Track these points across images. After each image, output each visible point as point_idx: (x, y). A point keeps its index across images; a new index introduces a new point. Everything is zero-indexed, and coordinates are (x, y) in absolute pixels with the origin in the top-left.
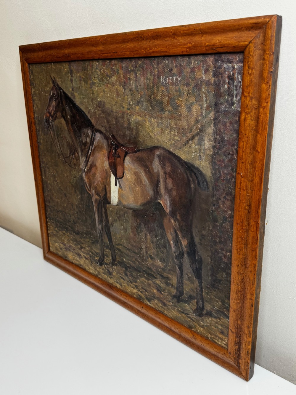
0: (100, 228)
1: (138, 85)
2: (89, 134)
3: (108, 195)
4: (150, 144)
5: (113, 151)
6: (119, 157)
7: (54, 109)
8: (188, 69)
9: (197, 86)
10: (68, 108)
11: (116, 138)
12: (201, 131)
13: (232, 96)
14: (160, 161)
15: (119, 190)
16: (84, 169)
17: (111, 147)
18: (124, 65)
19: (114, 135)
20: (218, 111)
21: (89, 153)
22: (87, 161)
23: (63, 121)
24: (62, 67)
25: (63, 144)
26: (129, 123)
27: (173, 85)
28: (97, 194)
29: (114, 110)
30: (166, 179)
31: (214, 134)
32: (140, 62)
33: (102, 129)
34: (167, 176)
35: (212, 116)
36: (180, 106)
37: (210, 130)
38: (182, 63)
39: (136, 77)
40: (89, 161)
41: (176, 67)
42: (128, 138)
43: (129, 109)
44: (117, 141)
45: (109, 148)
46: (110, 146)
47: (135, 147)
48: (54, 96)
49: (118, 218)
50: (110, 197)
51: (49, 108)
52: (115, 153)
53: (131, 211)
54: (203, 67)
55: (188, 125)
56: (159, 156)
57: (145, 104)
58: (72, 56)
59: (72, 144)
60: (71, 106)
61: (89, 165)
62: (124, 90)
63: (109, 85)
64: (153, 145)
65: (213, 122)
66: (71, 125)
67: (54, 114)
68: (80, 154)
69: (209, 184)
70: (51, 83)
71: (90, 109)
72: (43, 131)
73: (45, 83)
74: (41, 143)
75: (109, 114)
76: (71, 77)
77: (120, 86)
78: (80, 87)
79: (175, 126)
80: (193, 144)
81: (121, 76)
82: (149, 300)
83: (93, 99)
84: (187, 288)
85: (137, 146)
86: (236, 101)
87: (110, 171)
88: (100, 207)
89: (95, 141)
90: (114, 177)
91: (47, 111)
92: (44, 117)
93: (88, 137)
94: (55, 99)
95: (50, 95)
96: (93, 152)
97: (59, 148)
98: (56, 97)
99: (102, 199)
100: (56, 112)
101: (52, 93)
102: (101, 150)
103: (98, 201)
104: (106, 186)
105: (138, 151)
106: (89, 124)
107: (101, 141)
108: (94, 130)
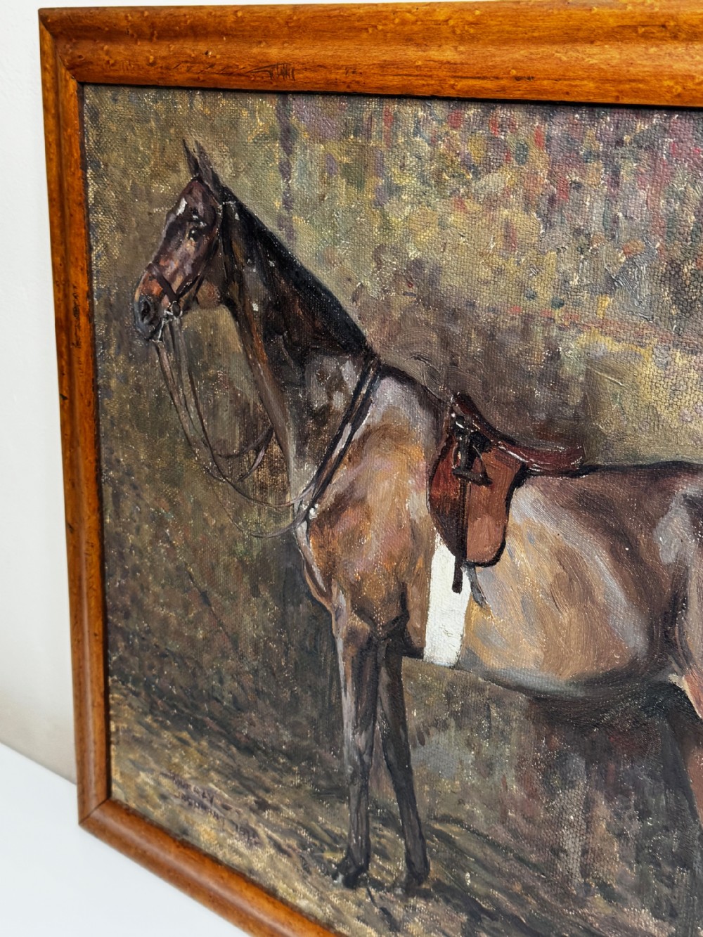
0: (361, 741)
1: (620, 215)
2: (346, 379)
3: (414, 622)
4: (653, 449)
5: (459, 456)
6: (486, 481)
7: (188, 269)
10: (254, 270)
11: (480, 408)
15: (469, 609)
16: (304, 508)
17: (450, 441)
18: (556, 131)
19: (469, 398)
21: (337, 452)
22: (322, 483)
23: (224, 317)
24: (245, 113)
25: (216, 406)
26: (555, 356)
28: (361, 610)
29: (482, 302)
32: (641, 126)
33: (415, 369)
40: (335, 479)
42: (543, 416)
43: (558, 304)
44: (482, 420)
45: (438, 443)
47: (572, 454)
48: (191, 220)
49: (454, 714)
50: (422, 632)
51: (162, 263)
52: (469, 465)
53: (521, 698)
57: (646, 291)
58: (301, 76)
59: (260, 408)
60: (272, 264)
61: (329, 498)
62: (545, 228)
63: (469, 204)
64: (667, 457)
66: (265, 337)
67: (184, 289)
68: (292, 449)
70: (183, 167)
71: (361, 285)
72: (126, 345)
73: (156, 165)
74: (113, 389)
75: (455, 315)
76: (283, 156)
77: (527, 210)
78: (324, 196)
81: (537, 174)
83: (384, 247)
85: (582, 452)
87: (433, 533)
88: (369, 662)
89: (371, 409)
90: (453, 558)
91: (154, 273)
92: (137, 296)
93: (341, 391)
94: (193, 232)
95: (175, 214)
96: (358, 450)
97: (192, 417)
98: (202, 224)
99: (381, 633)
100: (194, 282)
101: (184, 206)
102: (396, 447)
103: (362, 640)
104: (405, 585)
105: (587, 469)
106: (349, 340)
107: (404, 413)
108: (372, 366)
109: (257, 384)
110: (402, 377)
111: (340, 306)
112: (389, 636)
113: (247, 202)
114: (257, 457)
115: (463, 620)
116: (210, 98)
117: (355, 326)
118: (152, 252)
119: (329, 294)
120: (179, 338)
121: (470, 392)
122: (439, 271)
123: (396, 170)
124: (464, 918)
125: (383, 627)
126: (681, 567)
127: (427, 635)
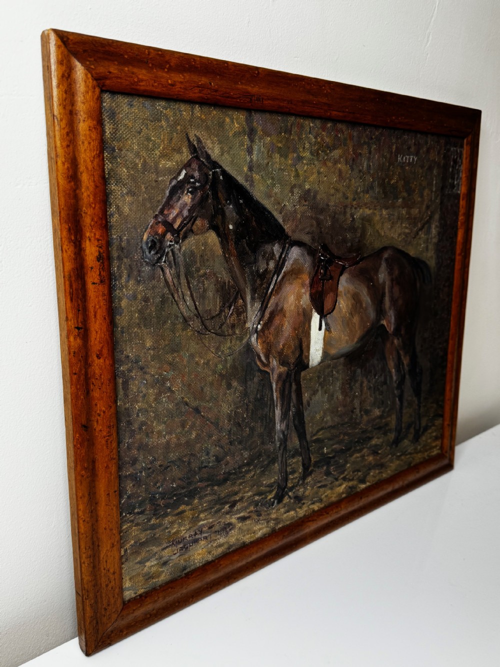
0: (284, 426)
1: (371, 164)
2: (275, 253)
3: (305, 353)
4: (378, 245)
5: (322, 271)
6: (331, 278)
7: (185, 213)
8: (425, 149)
9: (430, 169)
10: (231, 206)
11: (330, 248)
12: (430, 218)
14: (387, 266)
15: (325, 334)
16: (255, 326)
17: (318, 267)
18: (355, 134)
19: (326, 245)
20: (443, 195)
21: (270, 291)
22: (263, 309)
24: (228, 120)
25: (205, 291)
26: (354, 219)
27: (409, 166)
29: (332, 204)
30: (391, 288)
31: (440, 219)
32: (377, 133)
33: (306, 239)
35: (438, 201)
36: (414, 191)
37: (437, 216)
38: (420, 141)
40: (269, 305)
41: (415, 144)
42: (349, 244)
43: (354, 199)
44: (330, 253)
45: (314, 269)
46: (316, 264)
48: (189, 182)
49: (320, 384)
50: (308, 357)
51: (166, 212)
52: (325, 274)
54: (437, 148)
55: (420, 212)
56: (386, 260)
57: (377, 190)
60: (241, 201)
61: (267, 315)
62: (351, 171)
63: (327, 163)
64: (381, 247)
65: (440, 207)
66: (236, 243)
67: (182, 226)
68: (249, 298)
69: (432, 275)
70: (185, 150)
71: (285, 205)
72: (135, 273)
73: (164, 149)
74: (123, 308)
75: (322, 211)
76: (249, 143)
77: (346, 164)
78: (268, 163)
79: (407, 216)
80: (422, 235)
81: (349, 150)
82: (362, 481)
83: (295, 185)
84: (405, 419)
85: (360, 254)
86: (457, 184)
87: (312, 309)
88: (287, 385)
90: (319, 316)
91: (160, 220)
92: (145, 237)
93: (273, 259)
94: (190, 190)
95: (177, 180)
96: (279, 287)
97: (188, 304)
98: (197, 184)
99: (292, 367)
100: (190, 221)
101: (184, 174)
102: (297, 278)
103: (284, 376)
104: (301, 339)
105: (361, 260)
106: (277, 234)
107: (301, 260)
108: (287, 243)
109: (231, 271)
111: (274, 217)
112: (295, 367)
113: (227, 169)
114: (229, 311)
115: (322, 340)
116: (206, 109)
117: (281, 225)
118: (157, 206)
119: (270, 213)
120: (179, 257)
121: (327, 242)
122: (316, 193)
123: (301, 150)
124: (325, 468)
125: (293, 364)
126: (384, 283)
127: (310, 356)
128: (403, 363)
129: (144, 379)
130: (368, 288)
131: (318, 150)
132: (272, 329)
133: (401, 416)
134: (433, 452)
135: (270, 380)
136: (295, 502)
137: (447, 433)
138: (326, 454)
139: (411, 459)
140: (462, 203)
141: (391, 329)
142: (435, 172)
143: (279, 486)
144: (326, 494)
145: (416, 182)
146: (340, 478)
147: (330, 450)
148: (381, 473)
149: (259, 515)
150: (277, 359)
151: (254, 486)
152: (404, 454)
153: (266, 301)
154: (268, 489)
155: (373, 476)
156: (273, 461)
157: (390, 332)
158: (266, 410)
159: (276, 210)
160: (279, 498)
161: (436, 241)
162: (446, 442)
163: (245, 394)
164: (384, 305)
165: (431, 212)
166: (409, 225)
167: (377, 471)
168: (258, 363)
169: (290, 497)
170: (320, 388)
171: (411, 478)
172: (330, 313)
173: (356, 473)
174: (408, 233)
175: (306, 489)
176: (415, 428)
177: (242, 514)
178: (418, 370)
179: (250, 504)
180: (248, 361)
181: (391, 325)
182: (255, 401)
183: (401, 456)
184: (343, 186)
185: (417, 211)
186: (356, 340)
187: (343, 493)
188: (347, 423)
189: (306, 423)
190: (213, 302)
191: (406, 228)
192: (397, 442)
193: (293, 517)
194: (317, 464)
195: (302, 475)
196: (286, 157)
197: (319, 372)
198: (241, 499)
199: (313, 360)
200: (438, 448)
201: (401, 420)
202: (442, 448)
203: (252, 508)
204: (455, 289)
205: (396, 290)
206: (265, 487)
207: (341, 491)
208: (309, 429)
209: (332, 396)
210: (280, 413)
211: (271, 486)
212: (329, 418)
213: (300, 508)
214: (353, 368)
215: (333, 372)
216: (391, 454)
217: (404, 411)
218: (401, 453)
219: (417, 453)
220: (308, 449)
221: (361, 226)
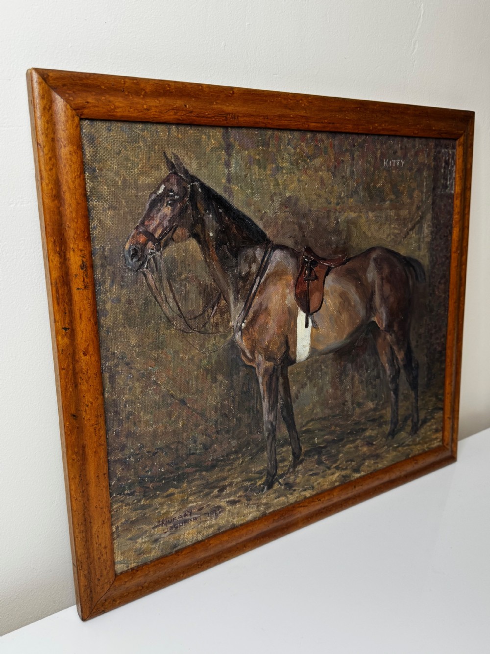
0: (271, 418)
1: (355, 170)
2: (257, 256)
3: (292, 349)
4: (365, 246)
5: (306, 272)
6: (317, 278)
7: (166, 223)
8: (413, 153)
9: (420, 171)
10: (211, 216)
11: (314, 250)
12: (422, 218)
13: (447, 180)
14: (376, 266)
15: (312, 331)
16: (239, 325)
17: (302, 268)
18: (336, 143)
19: (310, 248)
20: (435, 195)
21: (253, 291)
22: (247, 309)
24: (204, 137)
25: (187, 293)
26: (338, 222)
27: (396, 170)
28: (269, 358)
29: (314, 209)
30: (382, 286)
31: (432, 219)
32: (360, 141)
33: (289, 243)
34: (384, 281)
35: (430, 201)
36: (402, 193)
37: (429, 216)
38: (407, 145)
39: (353, 159)
40: (253, 305)
41: (401, 148)
42: (334, 246)
43: (338, 204)
44: (315, 255)
47: (343, 257)
48: (169, 196)
49: (309, 378)
50: (295, 353)
51: (146, 223)
52: (310, 274)
53: (331, 355)
54: (426, 151)
55: (409, 213)
56: (375, 260)
57: (362, 194)
59: (214, 285)
60: (221, 211)
61: (251, 314)
62: (333, 177)
63: (308, 171)
64: (368, 247)
65: (431, 207)
66: (216, 248)
67: (163, 235)
69: (426, 273)
70: (163, 167)
71: (265, 212)
72: (119, 279)
73: (142, 167)
74: (108, 310)
75: (304, 216)
76: (227, 157)
77: (328, 171)
78: (247, 174)
79: (396, 217)
80: (413, 235)
81: (330, 158)
82: (357, 470)
83: (275, 194)
84: (402, 412)
85: (346, 255)
86: (449, 184)
87: (298, 308)
88: (274, 378)
89: (269, 266)
90: (305, 314)
91: (141, 231)
92: (127, 247)
93: (255, 262)
94: (169, 202)
95: (156, 194)
96: (263, 288)
97: (171, 305)
98: (176, 197)
99: (278, 362)
100: (170, 230)
101: (163, 188)
102: (281, 279)
103: (270, 371)
104: (287, 336)
105: (348, 260)
106: (259, 238)
107: (284, 262)
108: (270, 247)
109: (213, 274)
110: (282, 247)
111: (255, 224)
112: (282, 362)
114: (212, 311)
115: (309, 337)
116: (182, 128)
117: (262, 231)
118: (139, 218)
119: (250, 219)
120: (160, 263)
121: (310, 245)
122: (297, 199)
123: (280, 161)
124: (316, 457)
125: (279, 359)
126: (373, 282)
127: (297, 352)
128: (397, 359)
129: (130, 374)
130: (357, 287)
131: (298, 159)
132: (257, 327)
133: (397, 409)
134: (434, 444)
135: (256, 374)
136: (285, 489)
137: (448, 426)
138: (317, 444)
139: (409, 450)
140: (457, 202)
141: (382, 325)
142: (425, 174)
143: (268, 473)
144: (318, 482)
145: (405, 184)
146: (332, 467)
147: (321, 440)
148: (377, 463)
149: (249, 499)
150: (263, 355)
151: (243, 472)
152: (401, 445)
153: (249, 301)
154: (257, 475)
155: (368, 466)
156: (263, 449)
157: (381, 328)
158: (253, 402)
159: (257, 217)
160: (270, 485)
161: (429, 240)
162: (447, 434)
163: (231, 387)
164: (374, 303)
165: (423, 213)
166: (399, 225)
167: (372, 462)
168: (243, 358)
169: (280, 483)
170: (308, 382)
171: (409, 468)
172: (316, 311)
173: (350, 462)
174: (398, 234)
175: (297, 477)
176: (412, 421)
177: (231, 498)
178: (413, 365)
179: (240, 489)
180: (233, 357)
181: (382, 322)
182: (242, 393)
183: (397, 447)
184: (325, 191)
185: (406, 212)
186: (345, 336)
187: (336, 481)
188: (338, 415)
189: (295, 414)
190: (195, 303)
191: (395, 228)
192: (393, 433)
193: (284, 503)
194: (308, 453)
195: (292, 464)
196: (265, 168)
197: (307, 367)
198: (230, 484)
199: (300, 356)
200: (439, 440)
201: (397, 413)
202: (443, 440)
203: (241, 493)
204: (452, 287)
205: (387, 288)
206: (254, 473)
207: (334, 479)
208: (298, 420)
209: (322, 389)
210: (268, 404)
211: (260, 472)
212: (319, 410)
213: (291, 494)
214: (342, 363)
215: (321, 367)
216: (387, 445)
217: (400, 404)
218: (398, 445)
219: (416, 445)
220: (298, 439)
221: (346, 229)
